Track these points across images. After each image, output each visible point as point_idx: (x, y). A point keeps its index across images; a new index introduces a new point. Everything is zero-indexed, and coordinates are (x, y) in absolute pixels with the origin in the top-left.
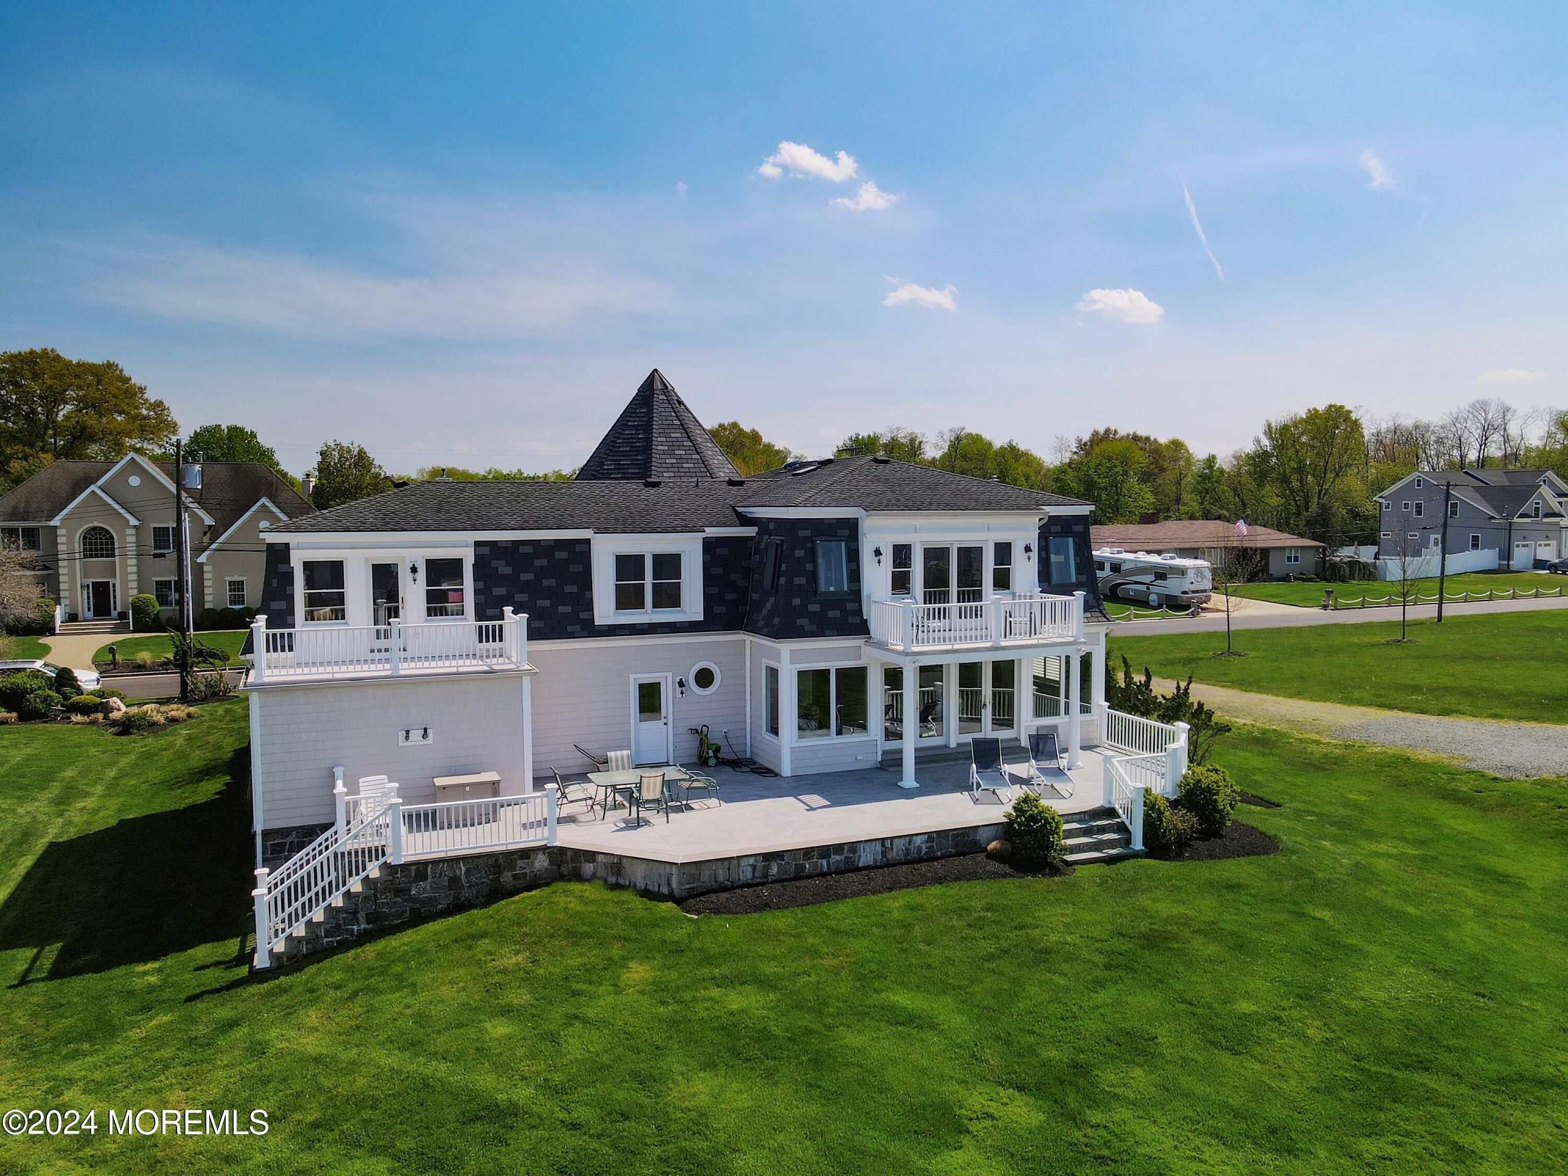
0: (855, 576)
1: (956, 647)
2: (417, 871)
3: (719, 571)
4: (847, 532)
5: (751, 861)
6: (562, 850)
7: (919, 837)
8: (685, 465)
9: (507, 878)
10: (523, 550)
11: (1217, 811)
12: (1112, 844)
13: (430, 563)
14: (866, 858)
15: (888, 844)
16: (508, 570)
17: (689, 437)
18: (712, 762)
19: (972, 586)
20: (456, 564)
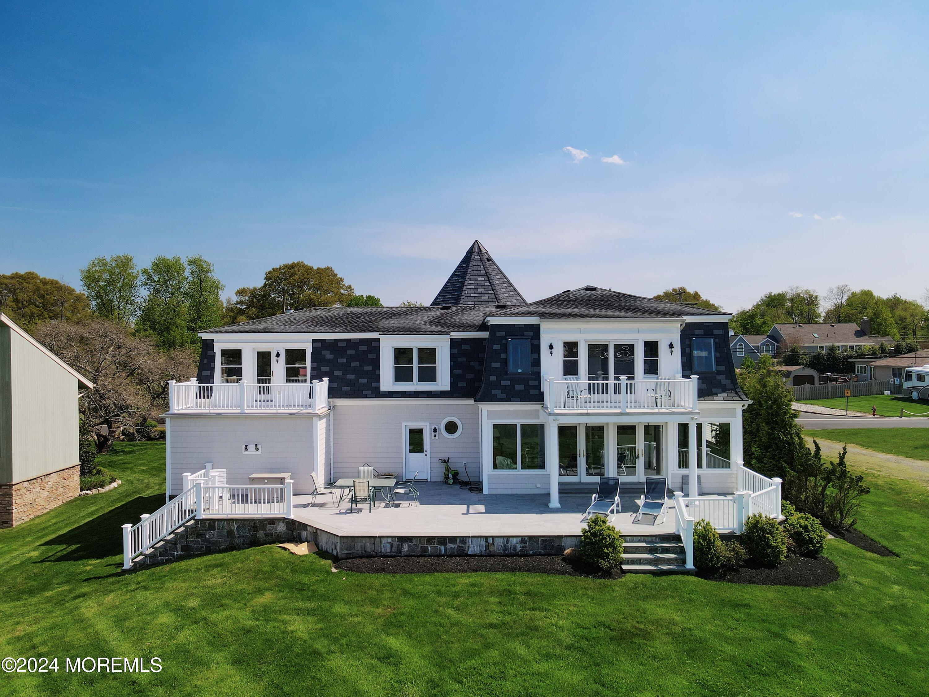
0: (537, 363)
1: (590, 411)
2: (209, 523)
3: (463, 359)
4: (531, 333)
5: (390, 540)
6: (293, 521)
7: (515, 539)
8: (482, 298)
9: (261, 534)
10: (340, 344)
11: (770, 546)
12: (669, 561)
13: (288, 352)
14: (473, 548)
15: (490, 541)
16: (332, 356)
17: (489, 280)
18: (451, 481)
19: (624, 375)
20: (302, 352)
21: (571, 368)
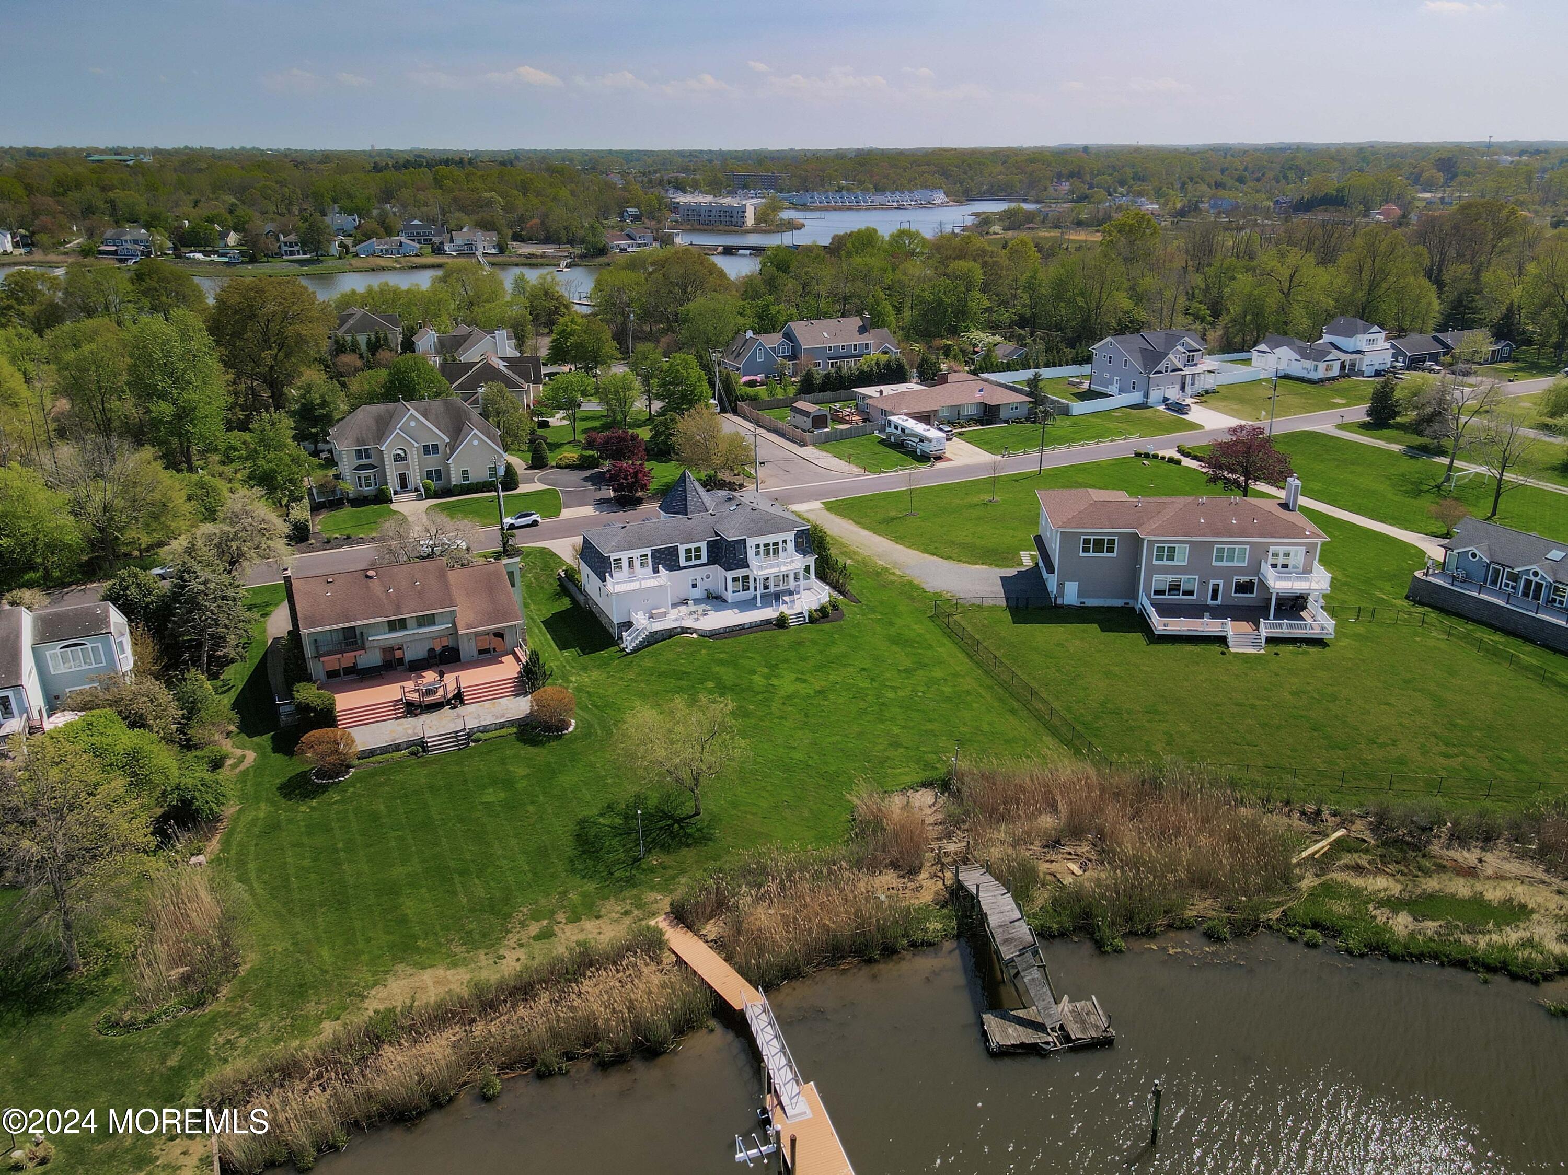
0: (746, 553)
2: (655, 633)
3: (711, 549)
4: (744, 542)
6: (685, 627)
7: (758, 622)
9: (675, 633)
10: (662, 550)
12: (801, 621)
13: (641, 556)
15: (751, 623)
16: (659, 555)
17: (698, 493)
18: (713, 601)
19: (776, 552)
20: (647, 555)
21: (757, 553)
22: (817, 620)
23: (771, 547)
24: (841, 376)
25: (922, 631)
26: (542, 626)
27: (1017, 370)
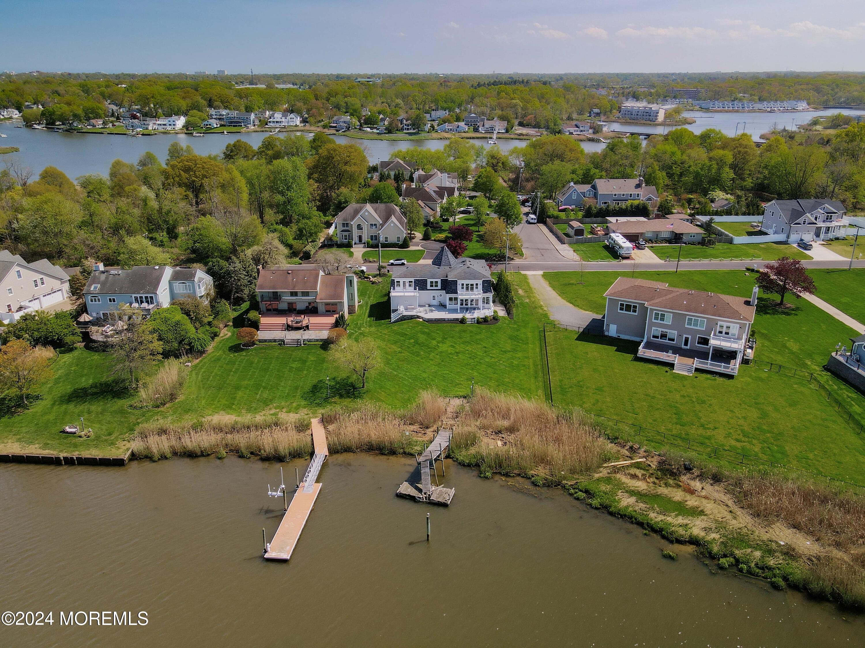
0: (457, 287)
1: (466, 297)
2: (405, 316)
3: (442, 284)
4: (456, 282)
6: (418, 316)
9: (413, 317)
10: (420, 280)
12: (473, 322)
13: (409, 282)
16: (418, 283)
17: (448, 257)
18: (441, 307)
19: (472, 289)
20: (412, 282)
21: (463, 288)
22: (481, 322)
23: (470, 286)
24: (608, 210)
25: (530, 336)
26: (369, 307)
27: (722, 215)
